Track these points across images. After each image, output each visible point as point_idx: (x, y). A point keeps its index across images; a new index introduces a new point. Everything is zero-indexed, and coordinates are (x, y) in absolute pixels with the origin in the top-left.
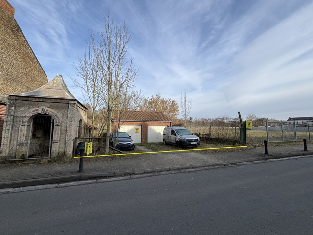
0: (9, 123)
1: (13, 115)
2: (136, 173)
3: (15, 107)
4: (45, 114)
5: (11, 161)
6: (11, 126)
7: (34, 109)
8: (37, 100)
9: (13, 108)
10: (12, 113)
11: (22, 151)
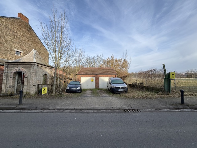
0: (5, 76)
1: (7, 72)
2: (50, 108)
3: (8, 68)
4: (20, 71)
5: (6, 96)
6: (6, 78)
7: (16, 69)
8: (17, 64)
9: (7, 69)
10: (6, 71)
11: (10, 91)
